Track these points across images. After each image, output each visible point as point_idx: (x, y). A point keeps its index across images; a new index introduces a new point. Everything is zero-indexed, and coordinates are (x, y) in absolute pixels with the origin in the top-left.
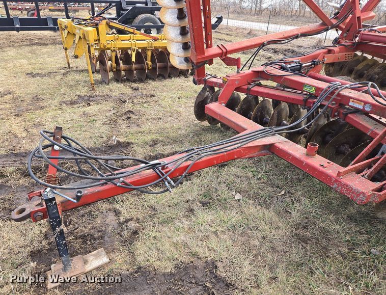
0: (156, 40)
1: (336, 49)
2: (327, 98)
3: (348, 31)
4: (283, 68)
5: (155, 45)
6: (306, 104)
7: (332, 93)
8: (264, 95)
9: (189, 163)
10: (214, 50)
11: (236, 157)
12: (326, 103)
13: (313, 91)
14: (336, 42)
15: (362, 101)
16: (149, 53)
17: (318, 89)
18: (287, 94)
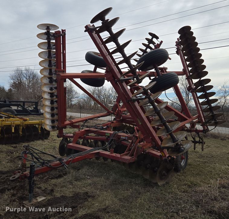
0: (25, 121)
1: (115, 122)
2: (114, 137)
3: (118, 115)
4: (96, 128)
5: (25, 123)
6: (107, 140)
7: (115, 135)
8: (91, 139)
9: (71, 159)
10: (67, 122)
11: (87, 158)
12: (114, 138)
13: (109, 135)
14: (114, 119)
15: (124, 136)
16: (21, 128)
17: (110, 134)
18: (100, 137)
